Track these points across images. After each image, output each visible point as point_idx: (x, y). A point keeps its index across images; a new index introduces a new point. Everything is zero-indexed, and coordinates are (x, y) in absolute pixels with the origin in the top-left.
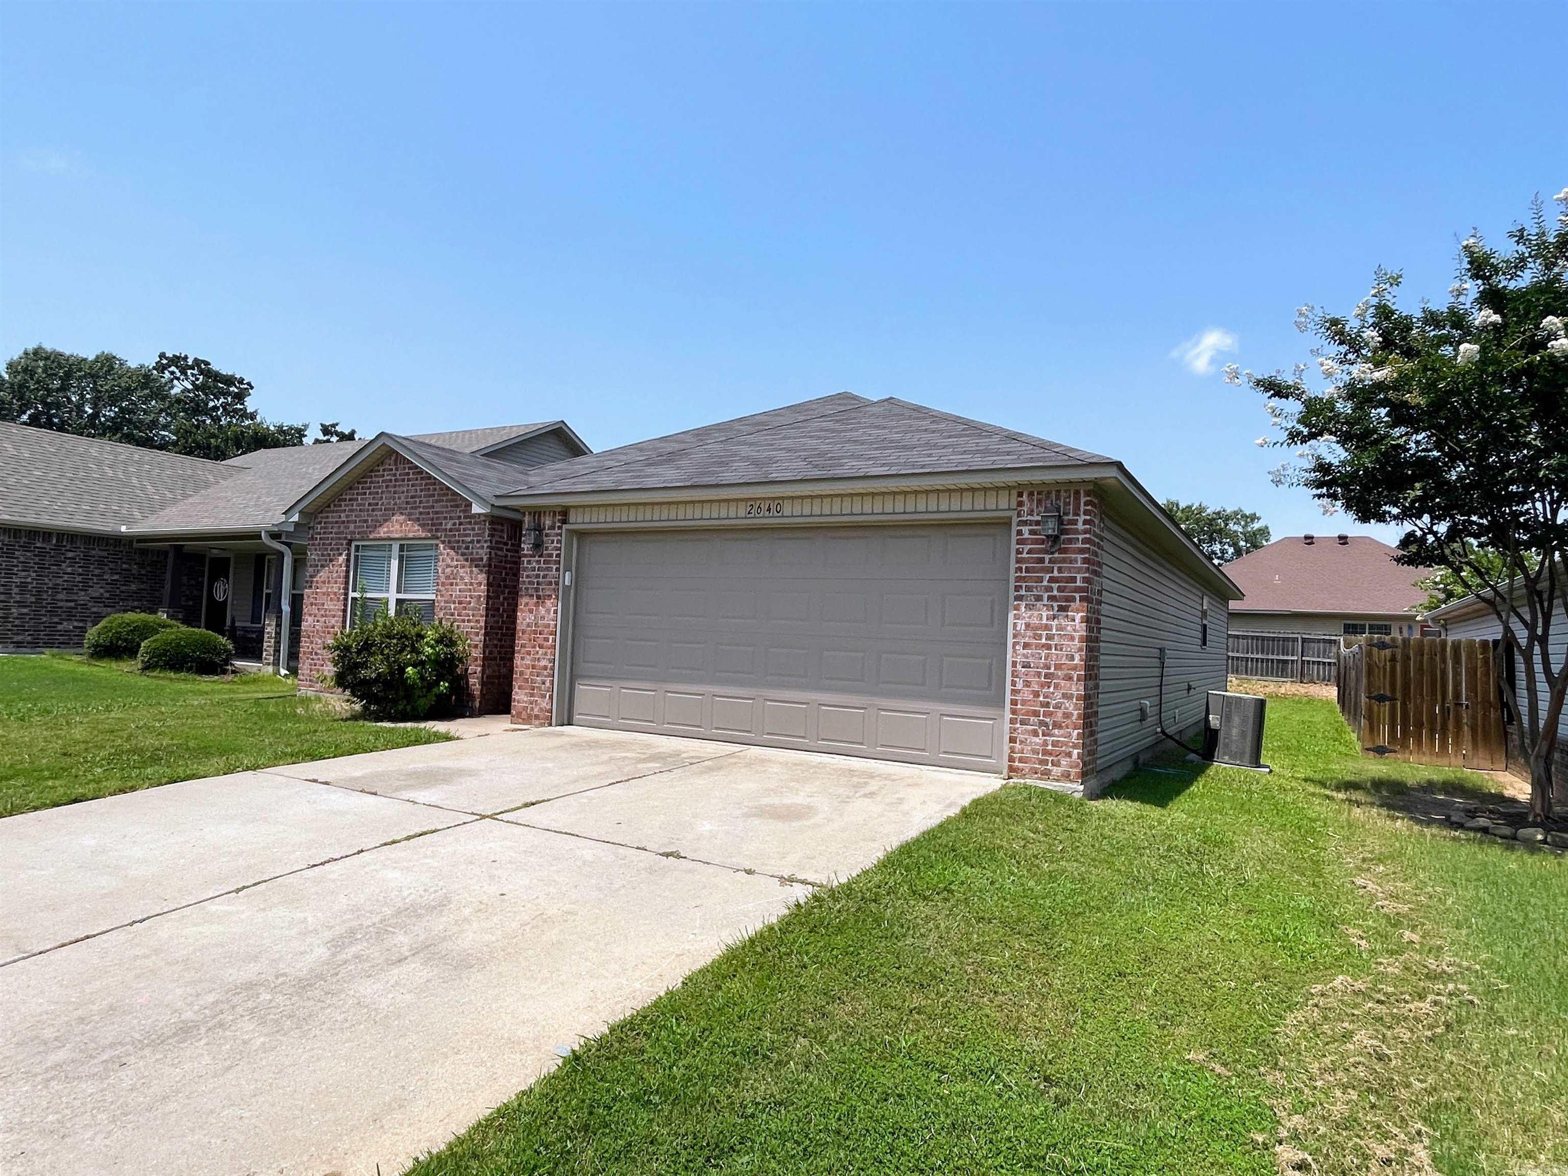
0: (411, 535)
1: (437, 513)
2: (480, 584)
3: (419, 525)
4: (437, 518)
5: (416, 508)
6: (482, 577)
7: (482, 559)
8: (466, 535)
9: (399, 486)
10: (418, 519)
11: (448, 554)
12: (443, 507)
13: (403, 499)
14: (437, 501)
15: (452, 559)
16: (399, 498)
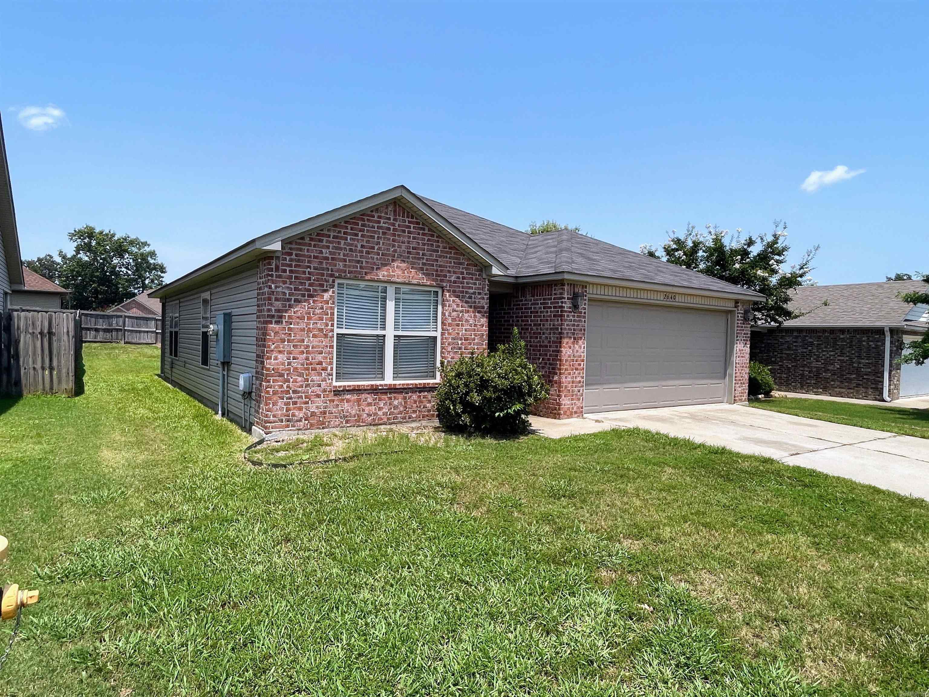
0: (415, 281)
1: (440, 266)
2: (483, 326)
3: (424, 274)
4: (441, 271)
5: (419, 259)
6: (484, 321)
7: (483, 308)
8: (470, 288)
9: (399, 235)
10: (422, 269)
11: (454, 301)
12: (447, 262)
13: (403, 248)
14: (440, 257)
15: (458, 305)
16: (400, 247)
